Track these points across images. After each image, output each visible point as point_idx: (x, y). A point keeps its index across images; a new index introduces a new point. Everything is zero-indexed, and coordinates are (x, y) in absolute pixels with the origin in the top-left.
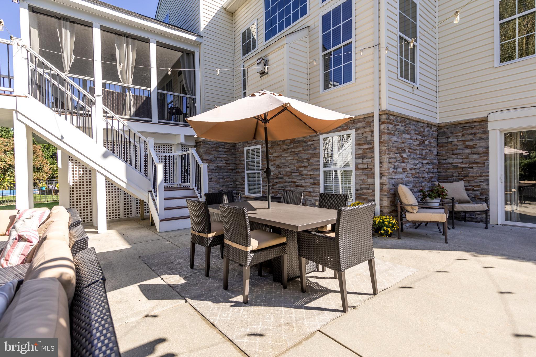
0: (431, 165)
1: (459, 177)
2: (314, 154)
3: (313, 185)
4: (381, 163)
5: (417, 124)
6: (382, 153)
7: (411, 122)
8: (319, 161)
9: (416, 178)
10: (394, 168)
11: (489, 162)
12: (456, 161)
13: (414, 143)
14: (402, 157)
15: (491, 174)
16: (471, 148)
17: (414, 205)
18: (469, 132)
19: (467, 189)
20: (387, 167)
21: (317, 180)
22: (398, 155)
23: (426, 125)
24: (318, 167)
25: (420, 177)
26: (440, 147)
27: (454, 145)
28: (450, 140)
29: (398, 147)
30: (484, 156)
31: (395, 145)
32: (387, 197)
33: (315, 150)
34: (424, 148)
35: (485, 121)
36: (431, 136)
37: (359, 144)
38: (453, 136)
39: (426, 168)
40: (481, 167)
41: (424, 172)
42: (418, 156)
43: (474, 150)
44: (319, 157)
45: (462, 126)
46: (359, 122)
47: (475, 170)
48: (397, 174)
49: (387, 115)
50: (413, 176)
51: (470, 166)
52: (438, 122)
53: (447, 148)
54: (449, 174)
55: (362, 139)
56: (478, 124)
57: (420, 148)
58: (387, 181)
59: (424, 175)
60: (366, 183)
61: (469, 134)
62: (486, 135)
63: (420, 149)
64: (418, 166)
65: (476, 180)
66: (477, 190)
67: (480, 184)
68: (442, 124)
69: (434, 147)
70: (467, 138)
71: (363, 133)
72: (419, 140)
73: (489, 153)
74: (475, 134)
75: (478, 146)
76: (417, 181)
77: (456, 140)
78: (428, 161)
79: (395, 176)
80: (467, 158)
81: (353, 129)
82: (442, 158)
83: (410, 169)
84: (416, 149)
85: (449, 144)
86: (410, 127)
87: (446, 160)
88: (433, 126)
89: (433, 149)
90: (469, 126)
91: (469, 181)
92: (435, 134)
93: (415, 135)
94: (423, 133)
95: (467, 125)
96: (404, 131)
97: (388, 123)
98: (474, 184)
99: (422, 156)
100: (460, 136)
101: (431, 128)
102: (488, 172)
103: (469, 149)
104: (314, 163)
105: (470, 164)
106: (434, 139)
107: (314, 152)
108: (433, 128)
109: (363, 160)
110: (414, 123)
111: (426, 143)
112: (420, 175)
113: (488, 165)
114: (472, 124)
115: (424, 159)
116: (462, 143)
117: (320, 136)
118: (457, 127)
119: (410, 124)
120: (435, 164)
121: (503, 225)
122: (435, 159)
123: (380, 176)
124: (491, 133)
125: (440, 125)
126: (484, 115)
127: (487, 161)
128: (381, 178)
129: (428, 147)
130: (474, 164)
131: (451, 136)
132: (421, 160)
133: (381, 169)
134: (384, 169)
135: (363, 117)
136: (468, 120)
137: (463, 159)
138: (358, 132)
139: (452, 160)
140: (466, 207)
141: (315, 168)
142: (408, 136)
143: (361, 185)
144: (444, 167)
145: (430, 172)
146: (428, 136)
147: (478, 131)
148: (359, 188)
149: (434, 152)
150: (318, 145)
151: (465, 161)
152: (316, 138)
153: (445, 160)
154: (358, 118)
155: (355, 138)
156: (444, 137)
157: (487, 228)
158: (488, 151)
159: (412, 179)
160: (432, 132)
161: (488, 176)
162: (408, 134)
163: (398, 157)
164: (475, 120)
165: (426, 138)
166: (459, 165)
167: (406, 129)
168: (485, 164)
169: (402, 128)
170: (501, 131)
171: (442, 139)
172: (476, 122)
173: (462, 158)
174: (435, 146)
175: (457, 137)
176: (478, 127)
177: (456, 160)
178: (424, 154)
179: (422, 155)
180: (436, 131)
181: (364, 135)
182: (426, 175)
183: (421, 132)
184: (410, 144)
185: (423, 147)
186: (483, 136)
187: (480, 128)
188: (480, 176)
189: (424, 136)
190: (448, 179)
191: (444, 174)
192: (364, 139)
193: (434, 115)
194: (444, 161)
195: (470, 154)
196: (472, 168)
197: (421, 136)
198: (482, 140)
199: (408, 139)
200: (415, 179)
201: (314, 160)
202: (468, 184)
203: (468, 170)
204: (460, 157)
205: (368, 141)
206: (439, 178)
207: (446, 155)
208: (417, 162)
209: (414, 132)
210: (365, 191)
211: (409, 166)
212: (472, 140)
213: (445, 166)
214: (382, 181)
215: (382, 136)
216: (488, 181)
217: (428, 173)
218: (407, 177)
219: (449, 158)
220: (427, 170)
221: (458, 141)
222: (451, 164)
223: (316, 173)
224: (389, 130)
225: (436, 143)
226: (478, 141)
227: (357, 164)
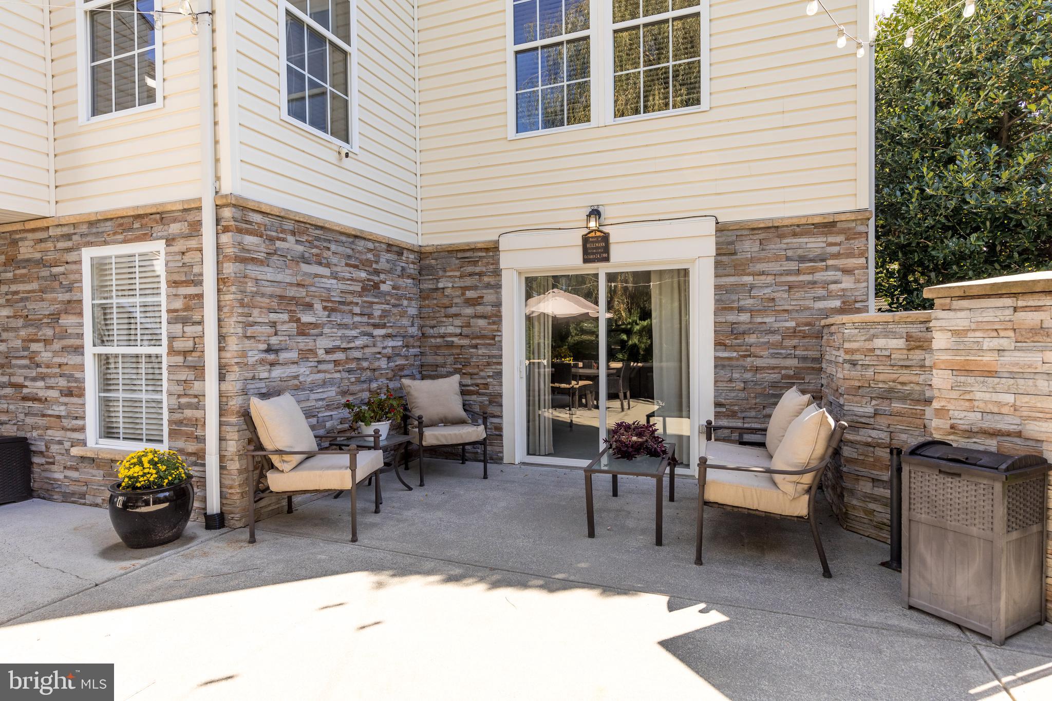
0: (401, 339)
1: (456, 366)
2: (69, 302)
3: (66, 395)
4: (222, 338)
5: (352, 243)
6: (226, 310)
7: (329, 236)
8: (81, 325)
9: (349, 371)
10: (269, 350)
11: (501, 336)
12: (451, 332)
13: (344, 287)
14: (298, 320)
15: (505, 360)
16: (474, 305)
17: (288, 450)
18: (470, 269)
19: (463, 393)
20: (235, 348)
21: (77, 380)
22: (285, 317)
23: (384, 246)
24: (77, 342)
25: (364, 369)
26: (424, 299)
27: (447, 296)
28: (441, 285)
29: (281, 297)
30: (494, 323)
31: (269, 290)
32: (236, 428)
33: (71, 291)
34: (376, 300)
35: (493, 249)
36: (399, 271)
37: (175, 282)
38: (446, 277)
39: (384, 348)
40: (489, 344)
41: (378, 356)
42: (357, 319)
43: (480, 309)
44: (80, 314)
45: (460, 255)
46: (175, 220)
47: (480, 352)
48: (277, 367)
49: (234, 210)
50: (340, 368)
51: (474, 342)
52: (420, 244)
53: (435, 302)
54: (440, 360)
55: (182, 270)
56: (484, 254)
57: (365, 299)
58: (239, 385)
59: (376, 364)
60: (191, 392)
61: (471, 275)
62: (497, 278)
63: (365, 302)
64: (358, 343)
65: (482, 374)
66: (483, 394)
67: (488, 380)
68: (427, 248)
69: (410, 299)
70: (468, 282)
71: (183, 253)
72: (359, 281)
73: (500, 317)
74: (480, 274)
75: (485, 300)
76: (353, 380)
77: (450, 285)
78: (390, 331)
79: (270, 371)
80: (468, 325)
81: (161, 238)
82: (428, 323)
83: (328, 351)
84: (352, 303)
85: (439, 293)
86: (329, 249)
87: (435, 329)
88: (405, 252)
89: (405, 303)
90: (471, 257)
91: (471, 374)
92: (412, 269)
93: (348, 268)
94: (374, 266)
95: (468, 254)
96: (307, 255)
97: (240, 231)
98: (479, 381)
99: (369, 318)
100: (456, 276)
101: (400, 254)
102: (501, 356)
103: (471, 305)
104: (69, 331)
105: (473, 339)
106: (410, 281)
107: (67, 297)
108: (405, 255)
109: (186, 329)
110: (344, 239)
111: (384, 288)
112: (365, 364)
113: (501, 341)
114: (475, 254)
115: (376, 326)
116: (459, 293)
117: (84, 250)
118: (452, 257)
119: (329, 241)
120: (412, 337)
121: (524, 464)
122: (413, 325)
123: (220, 373)
124: (504, 273)
125: (423, 250)
126: (491, 236)
127: (499, 334)
128: (222, 378)
129: (388, 298)
130: (478, 337)
131: (442, 277)
132: (369, 329)
133: (223, 354)
134: (228, 355)
135: (181, 208)
136: (468, 244)
137: (462, 327)
138: (172, 249)
139: (443, 328)
140: (444, 436)
141: (71, 346)
142: (326, 271)
143: (179, 396)
144: (429, 344)
145: (398, 355)
146: (390, 272)
147: (484, 269)
148: (176, 407)
149: (409, 309)
150: (77, 276)
151: (466, 331)
152: (71, 257)
153: (433, 327)
154: (169, 208)
155: (166, 265)
156: (431, 277)
157: (487, 478)
158: (500, 312)
159: (338, 375)
160: (403, 265)
161: (501, 364)
162: (320, 264)
163: (284, 322)
164: (479, 246)
165: (382, 276)
166: (455, 339)
167: (314, 251)
168: (493, 339)
169: (300, 248)
170: (520, 273)
171: (428, 282)
172: (481, 249)
173: (460, 324)
174: (411, 295)
175: (452, 280)
176: (485, 260)
177: (451, 329)
178: (377, 313)
179: (370, 316)
180: (413, 263)
181: (187, 258)
182: (383, 363)
183: (369, 263)
184: (328, 290)
185: (375, 297)
186: (492, 280)
187: (488, 263)
188: (489, 364)
189: (377, 272)
190: (438, 369)
191: (430, 359)
192: (186, 269)
193: (412, 226)
194: (432, 331)
195: (473, 318)
196: (476, 347)
197: (369, 273)
198: (491, 289)
199: (322, 276)
200: (345, 375)
201: (67, 321)
202: (468, 381)
203: (471, 350)
204: (458, 322)
205: (195, 275)
206: (425, 368)
207: (434, 318)
208: (354, 333)
209: (343, 262)
210: (188, 413)
211: (323, 343)
212: (474, 288)
213: (433, 340)
214: (225, 386)
215: (225, 265)
216: (499, 374)
217: (389, 358)
218: (319, 372)
219: (440, 324)
220: (389, 351)
221: (453, 287)
222: (443, 337)
223: (73, 359)
224: (244, 250)
225: (415, 290)
226: (484, 291)
227: (172, 339)
